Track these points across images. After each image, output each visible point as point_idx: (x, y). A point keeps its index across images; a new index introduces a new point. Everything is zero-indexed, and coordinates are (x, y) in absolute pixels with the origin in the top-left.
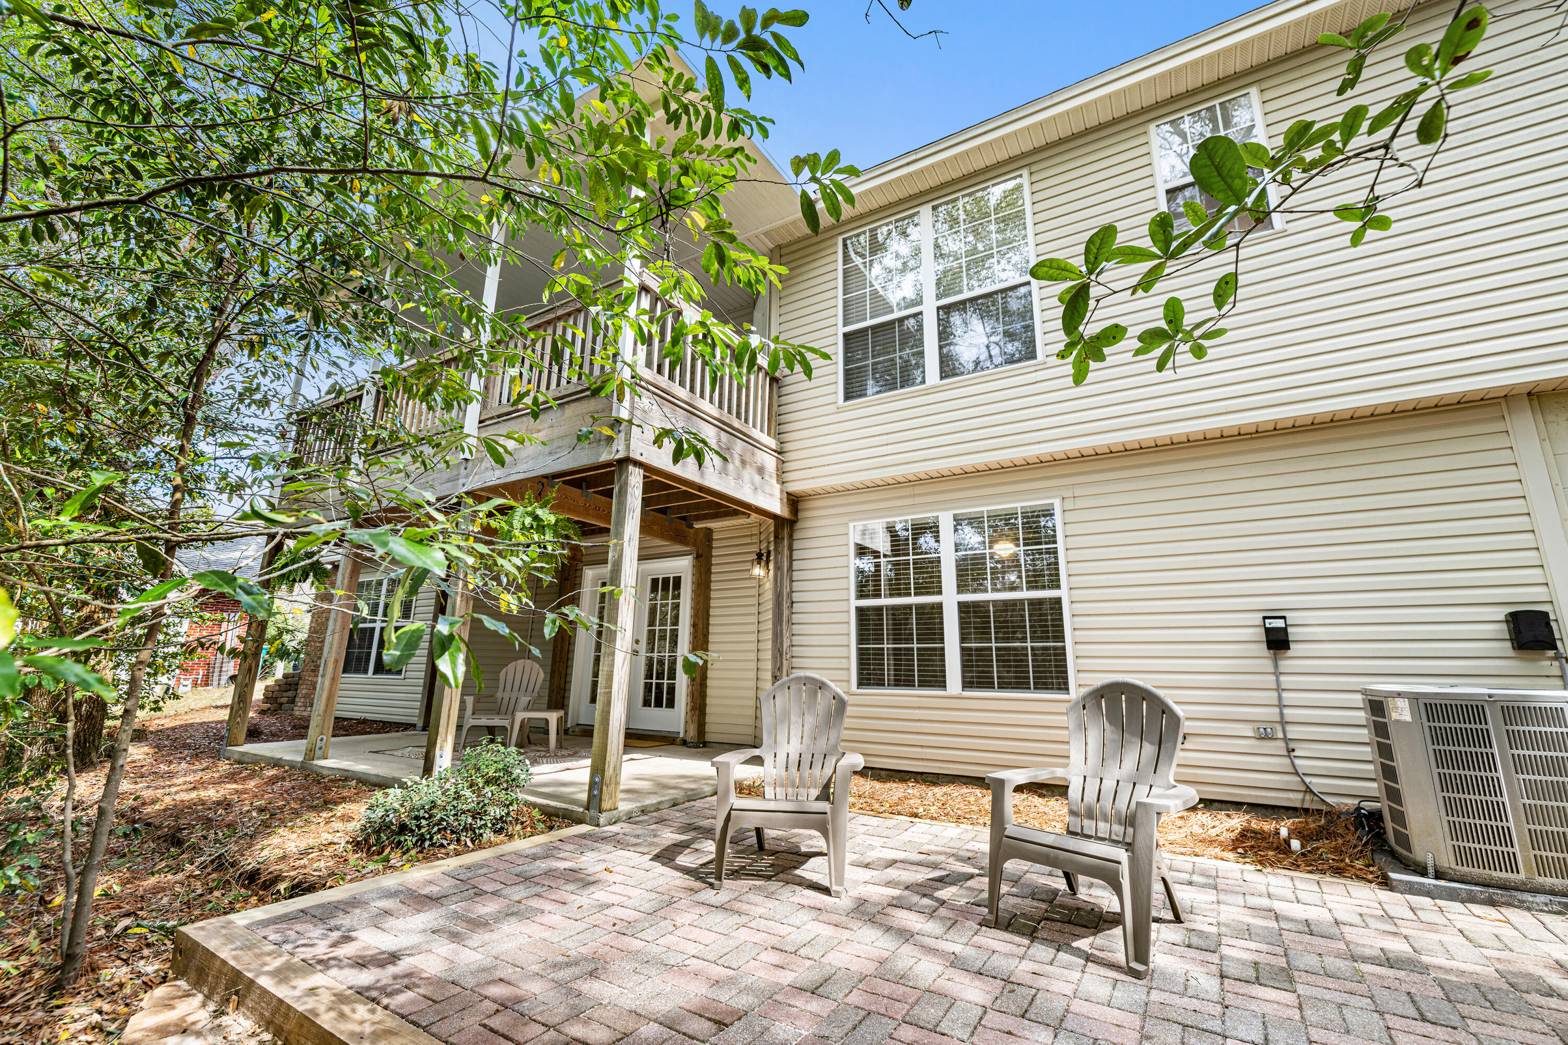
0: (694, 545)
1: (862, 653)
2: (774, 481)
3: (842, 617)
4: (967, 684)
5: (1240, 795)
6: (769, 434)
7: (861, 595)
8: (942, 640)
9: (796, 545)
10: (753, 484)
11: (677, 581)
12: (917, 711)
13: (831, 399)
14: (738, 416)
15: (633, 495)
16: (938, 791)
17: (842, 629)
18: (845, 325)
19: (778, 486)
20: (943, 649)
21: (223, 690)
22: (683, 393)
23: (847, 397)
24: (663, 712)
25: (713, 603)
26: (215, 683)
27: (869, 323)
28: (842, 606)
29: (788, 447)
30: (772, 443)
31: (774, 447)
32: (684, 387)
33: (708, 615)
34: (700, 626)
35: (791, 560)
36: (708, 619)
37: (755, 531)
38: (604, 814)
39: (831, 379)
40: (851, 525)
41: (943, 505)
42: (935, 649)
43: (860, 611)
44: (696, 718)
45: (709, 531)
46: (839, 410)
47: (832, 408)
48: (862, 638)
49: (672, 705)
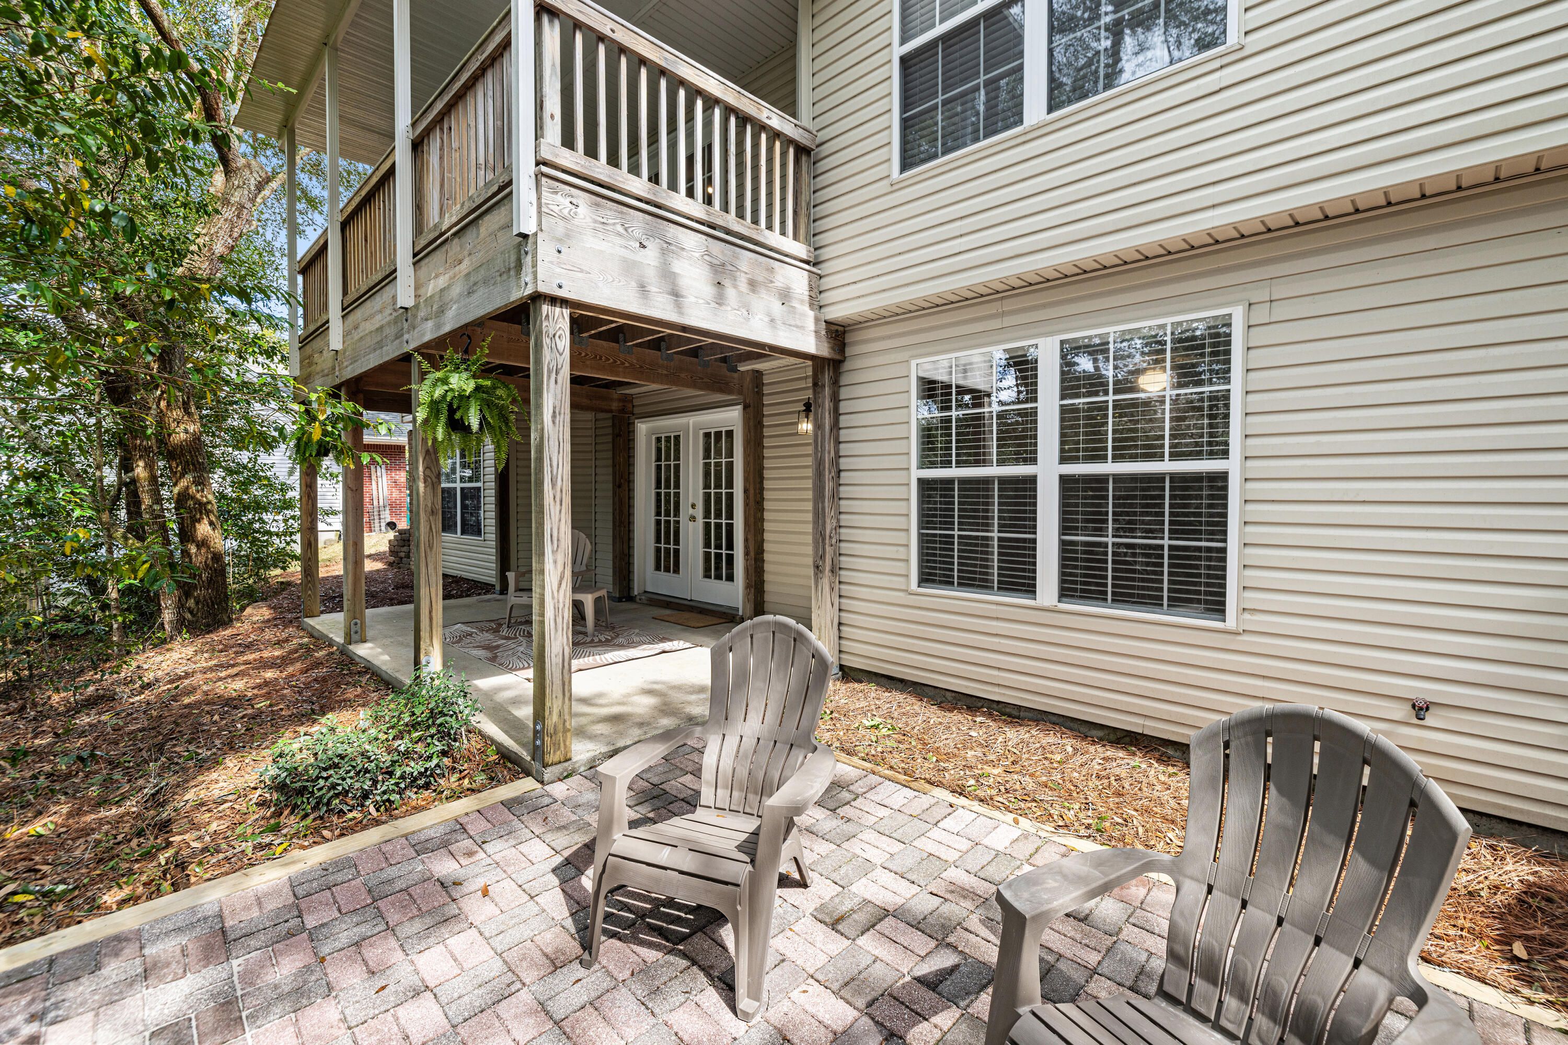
0: (740, 392)
1: (925, 541)
2: (806, 308)
3: (900, 492)
4: (1066, 592)
5: (1522, 811)
6: (796, 237)
7: (926, 461)
8: (1033, 529)
9: (844, 393)
10: (769, 314)
11: (730, 434)
12: (994, 623)
13: (880, 171)
14: (740, 215)
15: (554, 349)
16: (1013, 735)
17: (900, 507)
18: (903, 41)
19: (811, 314)
20: (1034, 541)
21: (382, 535)
22: (639, 185)
23: (906, 165)
24: (723, 585)
25: (766, 464)
26: (377, 529)
27: (940, 29)
28: (899, 477)
29: (825, 253)
30: (800, 249)
31: (804, 256)
32: (638, 174)
34: (751, 491)
35: (836, 414)
36: (761, 483)
38: (549, 769)
39: (881, 139)
40: (913, 363)
41: (1043, 328)
42: (1024, 540)
43: (923, 483)
45: (758, 374)
46: (895, 188)
47: (883, 186)
48: (926, 520)
49: (730, 578)
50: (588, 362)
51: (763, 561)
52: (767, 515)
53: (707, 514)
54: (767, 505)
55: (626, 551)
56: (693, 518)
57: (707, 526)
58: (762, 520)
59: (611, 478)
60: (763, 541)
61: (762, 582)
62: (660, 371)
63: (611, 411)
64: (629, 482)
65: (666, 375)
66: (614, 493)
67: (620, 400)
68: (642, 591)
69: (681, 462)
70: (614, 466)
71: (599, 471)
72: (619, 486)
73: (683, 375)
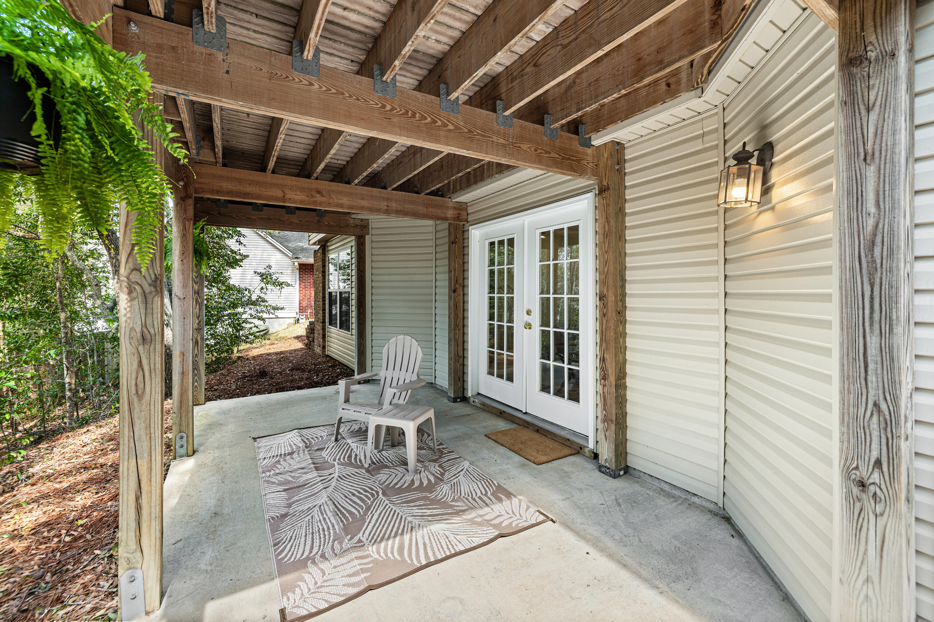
0: (595, 173)
11: (574, 232)
24: (564, 403)
25: (629, 262)
33: (623, 281)
34: (611, 298)
36: (623, 287)
37: (714, 124)
44: (611, 433)
45: (620, 147)
49: (574, 396)
50: (395, 120)
51: (625, 387)
52: (629, 329)
53: (545, 322)
54: (629, 316)
55: (461, 353)
56: (528, 326)
57: (545, 335)
58: (624, 334)
59: (447, 283)
60: (625, 361)
61: (624, 415)
62: (495, 139)
63: (446, 219)
64: (464, 287)
65: (504, 145)
66: (450, 298)
67: (455, 208)
68: (475, 393)
69: (515, 266)
70: (450, 272)
71: (438, 277)
72: (454, 291)
73: (525, 147)
